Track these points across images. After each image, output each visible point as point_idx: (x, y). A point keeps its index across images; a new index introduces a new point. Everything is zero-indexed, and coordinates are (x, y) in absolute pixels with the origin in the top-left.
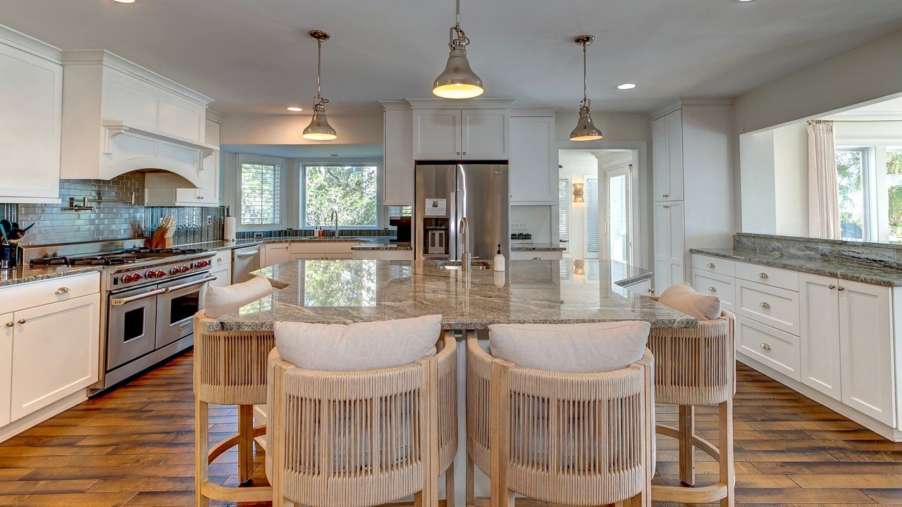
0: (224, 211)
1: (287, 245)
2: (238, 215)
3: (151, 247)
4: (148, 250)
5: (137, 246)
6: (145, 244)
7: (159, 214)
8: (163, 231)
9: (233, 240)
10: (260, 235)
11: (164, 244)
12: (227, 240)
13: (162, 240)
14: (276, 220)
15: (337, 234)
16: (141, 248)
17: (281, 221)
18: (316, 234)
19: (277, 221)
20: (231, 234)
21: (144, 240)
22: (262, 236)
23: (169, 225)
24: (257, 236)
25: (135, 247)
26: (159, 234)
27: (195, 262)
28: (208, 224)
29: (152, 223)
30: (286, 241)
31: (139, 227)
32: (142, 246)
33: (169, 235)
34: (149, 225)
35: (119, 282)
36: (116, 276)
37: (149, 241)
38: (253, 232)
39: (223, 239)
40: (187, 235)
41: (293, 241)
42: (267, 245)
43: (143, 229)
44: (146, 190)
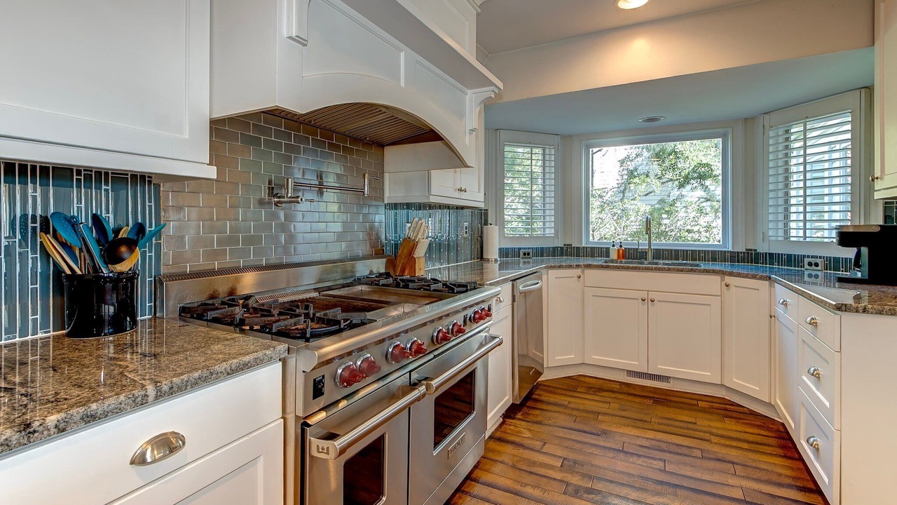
0: (482, 217)
1: (578, 271)
2: (501, 223)
3: (395, 271)
4: (390, 280)
5: (375, 271)
6: (387, 267)
7: (405, 220)
8: (411, 245)
9: (496, 260)
10: (529, 254)
11: (413, 269)
12: (488, 260)
13: (411, 260)
14: (548, 231)
15: (650, 256)
16: (381, 275)
17: (556, 232)
18: (613, 255)
19: (550, 232)
20: (492, 252)
21: (385, 260)
22: (531, 254)
23: (419, 236)
24: (525, 254)
25: (371, 272)
26: (405, 251)
27: (470, 312)
28: (465, 235)
29: (396, 232)
30: (578, 266)
31: (378, 237)
32: (383, 270)
33: (420, 252)
34: (391, 236)
35: (328, 386)
36: (317, 375)
37: (391, 263)
38: (520, 249)
39: (482, 258)
40: (440, 251)
41: (589, 266)
42: (551, 272)
43: (384, 241)
44: (387, 176)
